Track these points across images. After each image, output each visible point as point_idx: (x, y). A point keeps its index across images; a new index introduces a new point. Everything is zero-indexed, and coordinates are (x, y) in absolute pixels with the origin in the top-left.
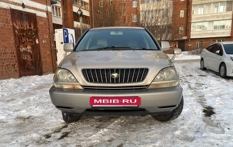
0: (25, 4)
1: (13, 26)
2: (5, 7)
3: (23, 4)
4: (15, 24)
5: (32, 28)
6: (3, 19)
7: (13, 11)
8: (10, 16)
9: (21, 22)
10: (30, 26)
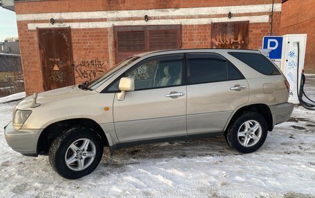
0: (232, 12)
1: (212, 42)
2: (205, 23)
3: (230, 13)
4: (214, 40)
5: (239, 41)
6: (201, 36)
7: (214, 25)
8: (210, 31)
9: (223, 36)
10: (236, 39)
